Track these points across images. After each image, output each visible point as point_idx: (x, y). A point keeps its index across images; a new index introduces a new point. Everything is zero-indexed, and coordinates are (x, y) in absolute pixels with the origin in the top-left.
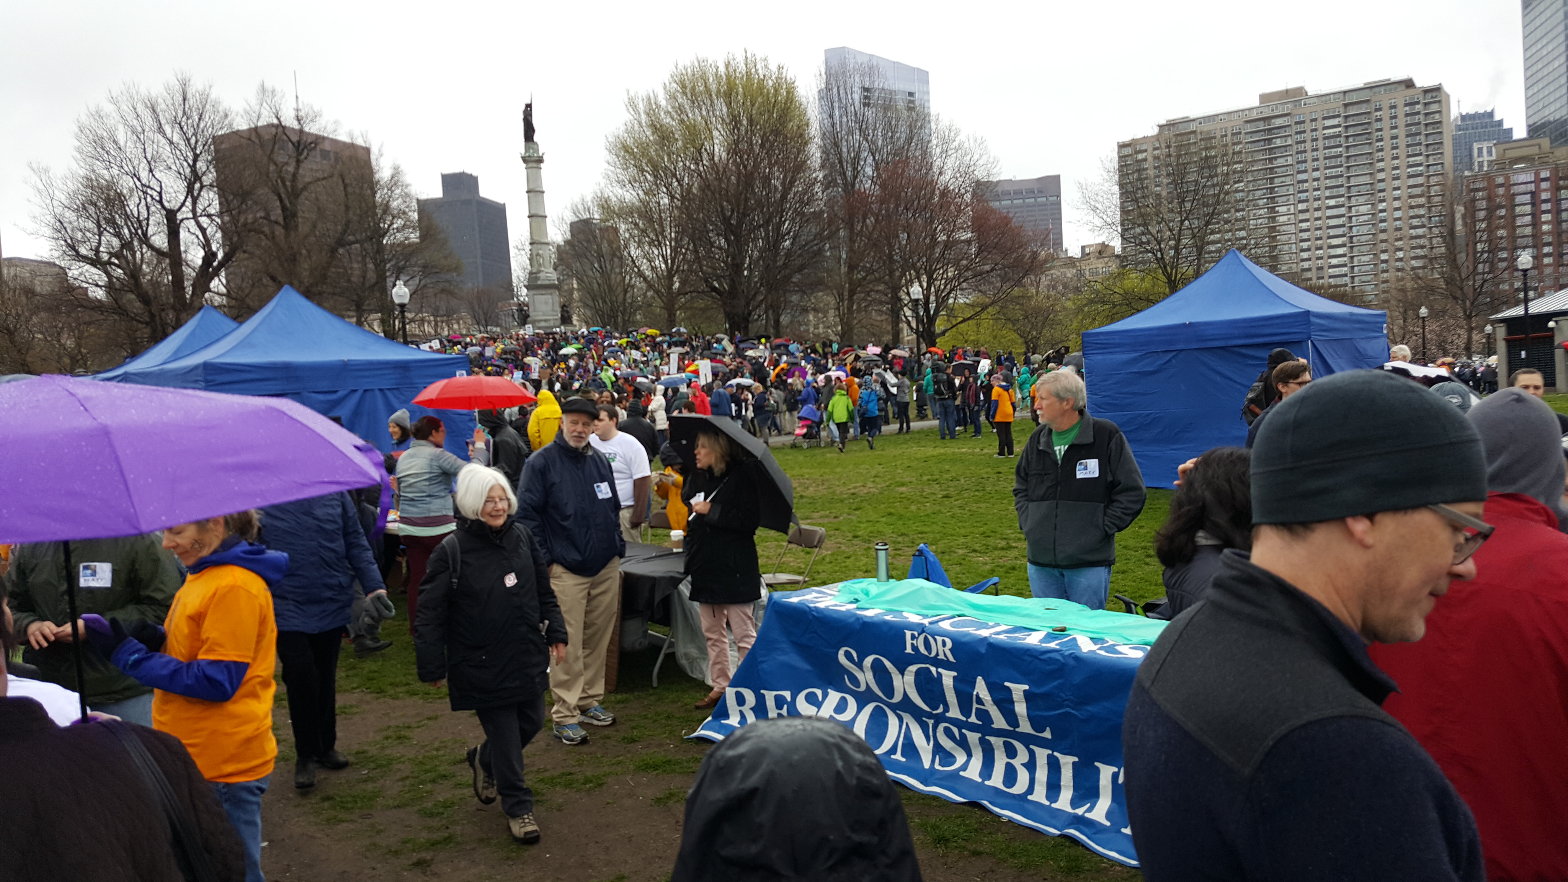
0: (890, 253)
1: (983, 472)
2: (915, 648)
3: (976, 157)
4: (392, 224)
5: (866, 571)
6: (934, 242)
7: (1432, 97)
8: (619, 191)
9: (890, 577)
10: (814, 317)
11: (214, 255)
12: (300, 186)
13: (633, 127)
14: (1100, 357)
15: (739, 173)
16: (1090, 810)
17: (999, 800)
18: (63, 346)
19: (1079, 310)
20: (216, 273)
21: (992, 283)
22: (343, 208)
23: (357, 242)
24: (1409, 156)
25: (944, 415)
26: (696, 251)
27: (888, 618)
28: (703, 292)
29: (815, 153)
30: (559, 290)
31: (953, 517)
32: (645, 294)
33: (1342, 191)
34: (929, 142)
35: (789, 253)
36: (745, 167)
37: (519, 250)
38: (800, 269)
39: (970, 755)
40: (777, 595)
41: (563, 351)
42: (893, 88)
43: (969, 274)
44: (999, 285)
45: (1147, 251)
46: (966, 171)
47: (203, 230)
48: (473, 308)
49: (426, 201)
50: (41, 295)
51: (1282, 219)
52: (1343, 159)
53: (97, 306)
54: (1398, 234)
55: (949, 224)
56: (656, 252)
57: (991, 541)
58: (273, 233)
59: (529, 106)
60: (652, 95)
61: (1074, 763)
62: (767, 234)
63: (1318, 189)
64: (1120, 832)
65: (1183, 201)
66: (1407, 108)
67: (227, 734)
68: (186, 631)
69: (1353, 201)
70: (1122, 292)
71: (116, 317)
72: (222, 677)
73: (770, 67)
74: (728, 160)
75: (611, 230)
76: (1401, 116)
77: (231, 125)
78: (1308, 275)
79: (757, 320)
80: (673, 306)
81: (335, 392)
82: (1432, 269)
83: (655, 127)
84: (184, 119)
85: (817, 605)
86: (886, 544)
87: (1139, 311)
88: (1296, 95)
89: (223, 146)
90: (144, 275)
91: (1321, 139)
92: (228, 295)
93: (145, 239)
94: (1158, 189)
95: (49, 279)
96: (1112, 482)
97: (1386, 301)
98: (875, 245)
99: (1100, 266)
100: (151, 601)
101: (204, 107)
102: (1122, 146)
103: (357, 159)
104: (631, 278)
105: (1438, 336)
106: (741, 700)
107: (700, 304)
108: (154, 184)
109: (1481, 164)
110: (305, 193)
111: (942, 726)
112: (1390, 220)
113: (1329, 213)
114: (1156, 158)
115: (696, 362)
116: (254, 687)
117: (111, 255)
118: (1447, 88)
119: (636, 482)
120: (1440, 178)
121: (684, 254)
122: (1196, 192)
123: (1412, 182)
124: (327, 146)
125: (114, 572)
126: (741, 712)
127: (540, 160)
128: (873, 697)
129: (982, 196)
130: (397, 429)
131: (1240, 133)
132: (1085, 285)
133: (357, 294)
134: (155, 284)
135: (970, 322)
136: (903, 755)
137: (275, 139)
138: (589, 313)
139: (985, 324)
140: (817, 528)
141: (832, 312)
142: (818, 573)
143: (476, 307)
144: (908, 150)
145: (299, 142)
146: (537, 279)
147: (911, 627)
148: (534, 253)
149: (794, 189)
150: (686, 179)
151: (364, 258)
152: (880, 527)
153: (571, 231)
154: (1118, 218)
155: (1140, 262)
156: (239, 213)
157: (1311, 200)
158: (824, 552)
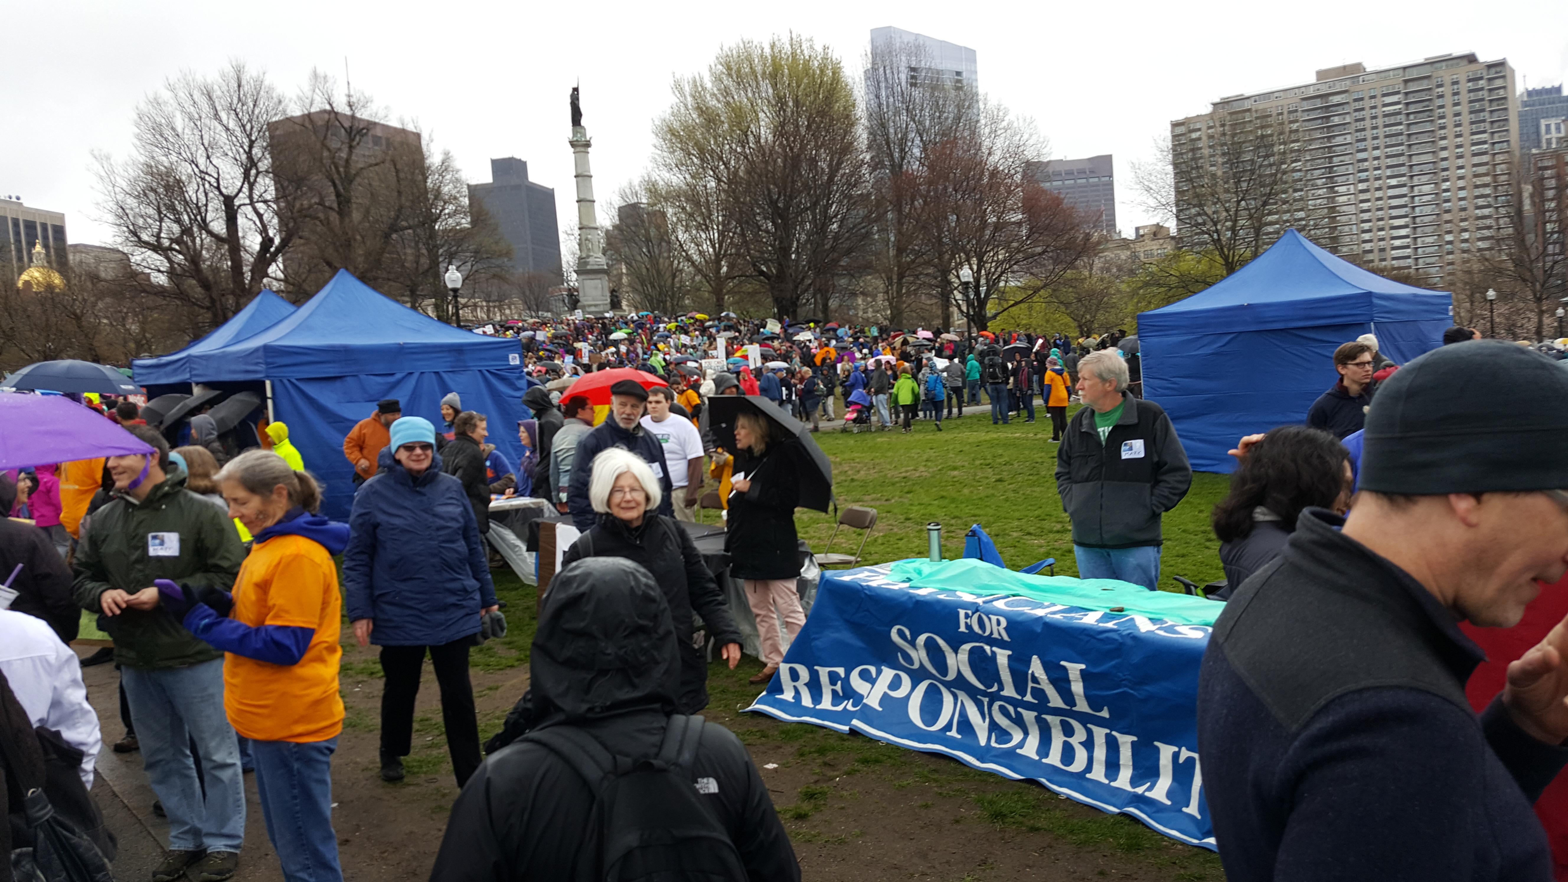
0: (939, 235)
1: (1037, 456)
2: (969, 627)
3: (1025, 137)
4: (444, 209)
5: (919, 553)
6: (984, 224)
7: (1496, 73)
8: (666, 175)
9: (942, 558)
10: (863, 301)
11: (271, 240)
12: (353, 172)
13: (679, 110)
14: (1156, 340)
15: (786, 156)
16: (1150, 789)
17: (1057, 778)
18: (128, 331)
19: (1134, 293)
20: (274, 259)
21: (1044, 265)
22: (395, 194)
23: (409, 228)
24: (1473, 134)
25: (995, 399)
26: (743, 235)
27: (942, 597)
28: (751, 276)
29: (861, 134)
30: (608, 275)
31: (1007, 500)
32: (693, 279)
33: (1403, 170)
34: (978, 121)
35: (837, 236)
36: (791, 149)
37: (568, 235)
38: (848, 252)
39: (1026, 733)
40: (829, 574)
41: (613, 336)
42: (940, 67)
43: (1020, 256)
44: (1051, 267)
45: (1204, 233)
46: (1015, 152)
47: (260, 216)
48: (524, 293)
49: (477, 186)
50: (105, 281)
51: (1342, 199)
52: (1404, 137)
53: (160, 291)
54: (1463, 213)
55: (999, 206)
56: (704, 236)
57: (1046, 525)
58: (327, 219)
59: (576, 90)
60: (697, 77)
61: (1133, 743)
62: (814, 217)
63: (1379, 168)
64: (1181, 811)
65: (1239, 181)
66: (1470, 84)
67: (295, 696)
68: (253, 597)
69: (1416, 180)
70: (1178, 274)
71: (179, 302)
72: (289, 642)
73: (816, 48)
74: (774, 142)
75: (658, 214)
76: (1464, 92)
77: (284, 111)
78: (1370, 257)
79: (805, 304)
80: (721, 290)
81: (393, 374)
82: (1500, 251)
83: (702, 110)
84: (239, 105)
85: (870, 583)
86: (938, 525)
87: (1195, 293)
88: (1354, 71)
89: (278, 133)
90: (204, 261)
91: (1380, 116)
92: (286, 280)
93: (204, 226)
94: (1213, 168)
95: (113, 265)
96: (1158, 463)
97: (1452, 284)
98: (924, 227)
99: (1155, 247)
100: (218, 569)
101: (258, 93)
102: (1175, 125)
103: (408, 145)
104: (679, 263)
105: (1507, 319)
106: (794, 676)
107: (748, 288)
108: (211, 170)
109: (1549, 142)
110: (358, 180)
111: (997, 704)
112: (1454, 200)
113: (1391, 192)
114: (1211, 137)
115: (745, 347)
116: (320, 652)
117: (172, 241)
118: (1511, 63)
119: (690, 462)
120: (1506, 156)
121: (732, 238)
122: (1252, 172)
123: (1476, 160)
124: (379, 132)
125: (182, 541)
126: (795, 688)
127: (588, 145)
128: (927, 675)
129: (1032, 176)
130: (451, 411)
131: (1296, 111)
132: (1140, 267)
133: (411, 280)
134: (215, 270)
135: (1022, 305)
136: (958, 732)
137: (328, 125)
138: (638, 298)
139: (1037, 307)
140: (869, 509)
141: (880, 296)
142: (870, 554)
143: (528, 293)
144: (956, 130)
145: (351, 127)
146: (587, 263)
147: (965, 606)
148: (583, 238)
149: (841, 172)
150: (733, 162)
151: (417, 243)
152: (932, 510)
153: (619, 216)
154: (1172, 198)
155: (1197, 244)
156: (295, 199)
157: (1372, 179)
158: (877, 534)
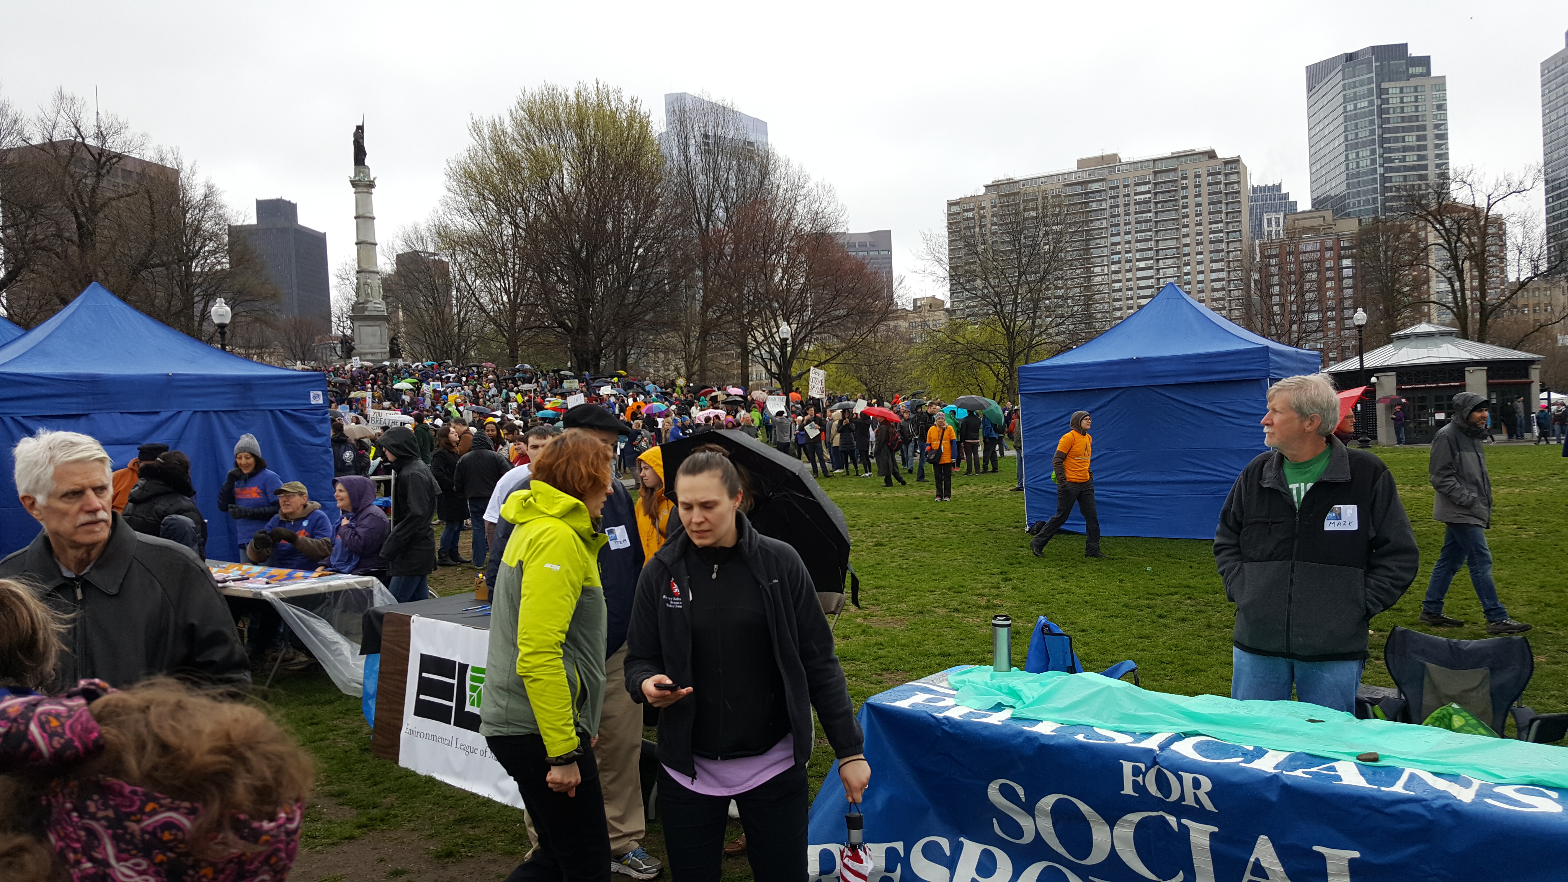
2: (1139, 787)
3: (824, 204)
4: (203, 246)
7: (1232, 169)
8: (458, 220)
12: (100, 202)
13: (476, 154)
21: (848, 327)
22: (148, 228)
23: (162, 264)
24: (1211, 223)
27: (1078, 737)
30: (387, 322)
33: (1151, 254)
37: (343, 279)
45: (988, 303)
46: (814, 218)
48: (289, 339)
49: (239, 226)
51: (1098, 279)
52: (1152, 224)
56: (498, 285)
58: (66, 251)
59: (360, 129)
60: (497, 120)
63: (1129, 252)
66: (1210, 178)
69: (1161, 264)
70: (964, 342)
73: (623, 99)
74: (578, 192)
75: (439, 265)
76: (1204, 185)
80: (516, 341)
81: (157, 413)
88: (1110, 161)
91: (1132, 204)
96: (1375, 539)
102: (950, 205)
103: (163, 181)
109: (1269, 234)
110: (106, 211)
112: (1194, 282)
113: (1140, 274)
114: (983, 217)
120: (1238, 244)
121: (529, 287)
123: (1213, 247)
127: (371, 185)
128: (1045, 855)
131: (1060, 196)
138: (418, 348)
143: (293, 339)
145: (99, 159)
146: (365, 309)
147: (1132, 755)
148: (362, 282)
150: (533, 210)
151: (169, 282)
156: (27, 228)
157: (1123, 262)
